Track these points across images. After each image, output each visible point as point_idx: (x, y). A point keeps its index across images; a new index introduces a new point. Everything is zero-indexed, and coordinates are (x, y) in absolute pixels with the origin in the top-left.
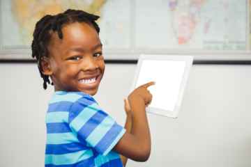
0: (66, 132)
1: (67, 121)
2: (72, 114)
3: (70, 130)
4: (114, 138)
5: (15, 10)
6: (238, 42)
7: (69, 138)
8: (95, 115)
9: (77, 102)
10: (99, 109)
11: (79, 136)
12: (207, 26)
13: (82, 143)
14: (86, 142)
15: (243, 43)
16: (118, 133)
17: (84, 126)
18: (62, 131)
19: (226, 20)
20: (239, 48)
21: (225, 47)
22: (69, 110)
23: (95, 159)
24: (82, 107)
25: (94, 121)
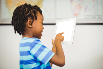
0: (29, 55)
1: (29, 51)
2: (31, 47)
3: (30, 54)
4: (49, 57)
5: (7, 3)
6: (98, 15)
7: (30, 58)
8: (41, 48)
9: (33, 42)
10: (43, 45)
11: (34, 57)
12: (86, 9)
13: (35, 60)
14: (37, 59)
15: (101, 16)
16: (51, 55)
17: (37, 52)
18: (27, 55)
19: (94, 6)
20: (99, 18)
21: (93, 17)
22: (30, 46)
23: (41, 66)
24: (35, 44)
25: (41, 50)
